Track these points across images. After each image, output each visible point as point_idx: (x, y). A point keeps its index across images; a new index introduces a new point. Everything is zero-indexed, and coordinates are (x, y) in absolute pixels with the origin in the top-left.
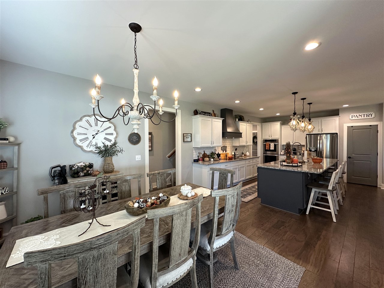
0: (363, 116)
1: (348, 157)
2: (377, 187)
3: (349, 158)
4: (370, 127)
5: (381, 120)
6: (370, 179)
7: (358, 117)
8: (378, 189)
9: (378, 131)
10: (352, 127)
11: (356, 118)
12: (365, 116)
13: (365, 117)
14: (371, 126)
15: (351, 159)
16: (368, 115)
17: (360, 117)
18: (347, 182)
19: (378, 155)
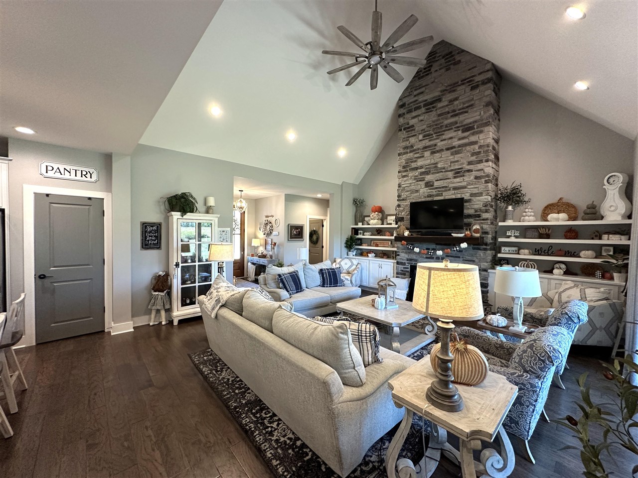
0: (73, 172)
1: (37, 276)
2: (104, 331)
3: (40, 277)
4: (89, 202)
5: (108, 188)
6: (92, 318)
7: (63, 173)
8: (106, 335)
9: (104, 211)
10: (47, 195)
11: (58, 175)
12: (79, 173)
13: (79, 177)
14: (90, 198)
15: (45, 280)
16: (84, 173)
17: (67, 175)
18: (37, 344)
19: (104, 264)
